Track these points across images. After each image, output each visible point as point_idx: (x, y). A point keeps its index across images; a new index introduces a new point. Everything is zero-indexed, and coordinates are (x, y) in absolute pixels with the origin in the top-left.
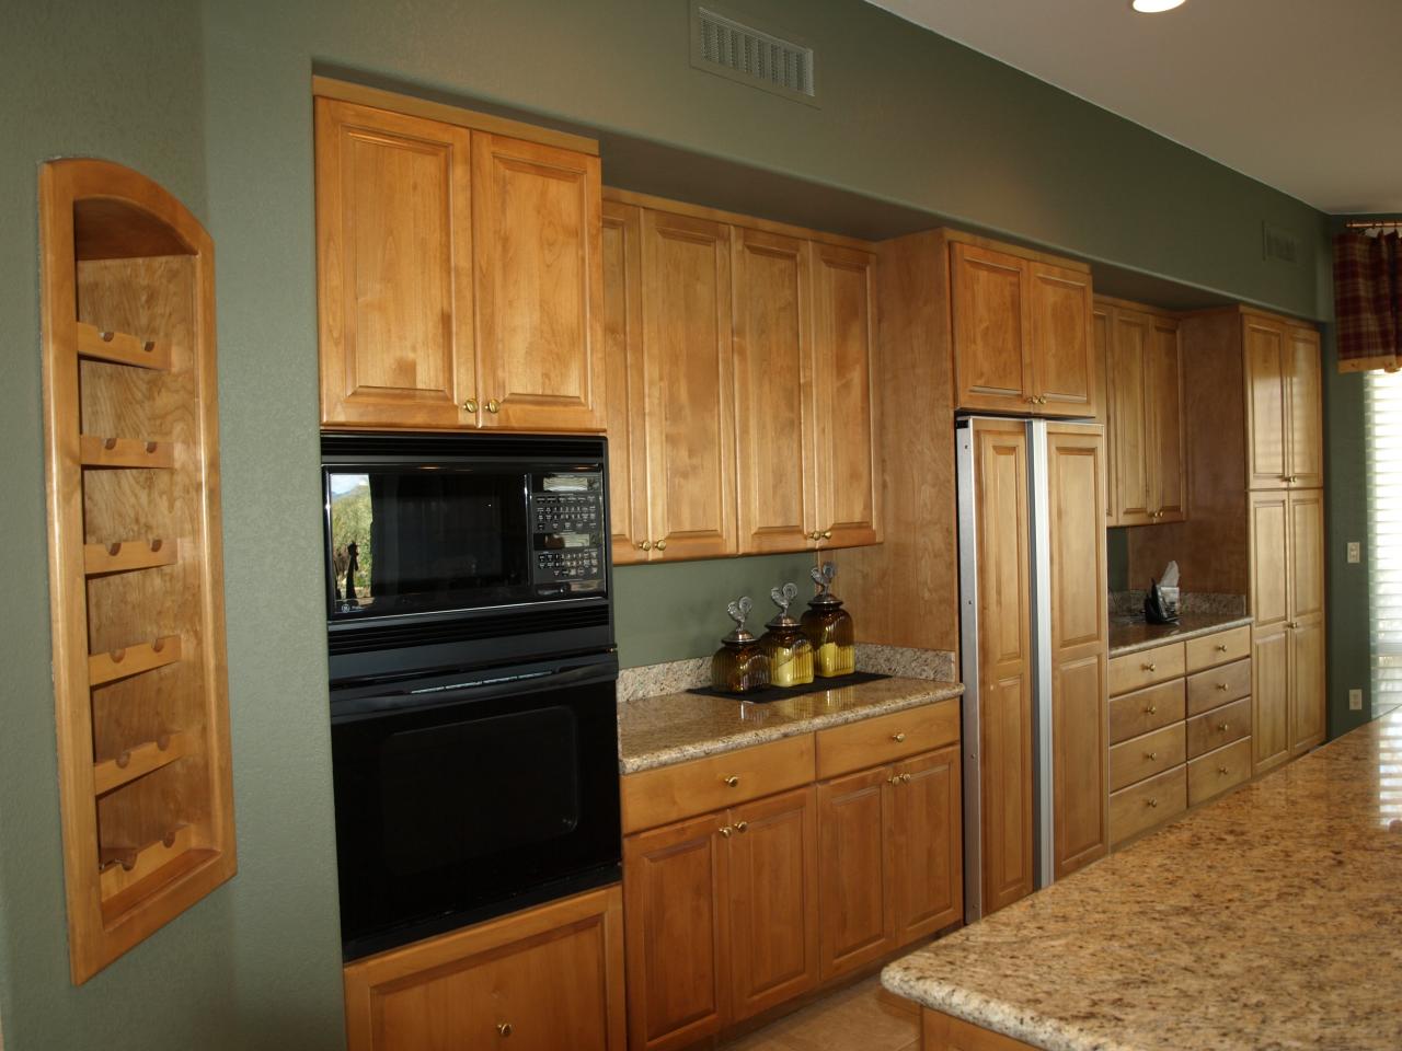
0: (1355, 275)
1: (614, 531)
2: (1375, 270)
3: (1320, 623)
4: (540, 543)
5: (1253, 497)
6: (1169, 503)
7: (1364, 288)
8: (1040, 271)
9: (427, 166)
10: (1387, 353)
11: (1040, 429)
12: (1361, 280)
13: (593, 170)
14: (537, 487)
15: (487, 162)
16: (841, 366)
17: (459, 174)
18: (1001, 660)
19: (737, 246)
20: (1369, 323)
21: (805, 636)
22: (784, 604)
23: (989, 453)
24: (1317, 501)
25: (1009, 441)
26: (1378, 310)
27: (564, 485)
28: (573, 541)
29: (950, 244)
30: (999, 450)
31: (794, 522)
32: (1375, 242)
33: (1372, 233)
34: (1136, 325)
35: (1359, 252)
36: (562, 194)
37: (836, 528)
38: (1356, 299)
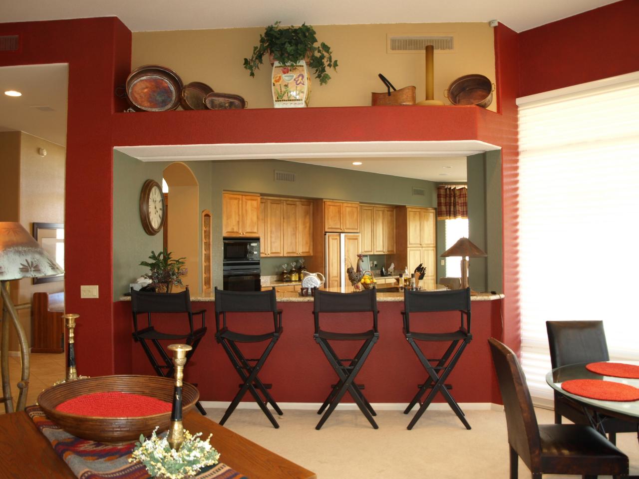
0: (441, 197)
1: (261, 252)
2: (446, 196)
3: (434, 279)
4: (250, 253)
5: (408, 249)
6: (390, 250)
7: (443, 200)
8: (345, 205)
9: (236, 201)
10: (447, 216)
11: (343, 235)
12: (442, 199)
13: (259, 199)
14: (250, 245)
15: (244, 200)
16: (304, 223)
17: (240, 202)
18: (333, 277)
19: (285, 204)
20: (444, 208)
21: (297, 272)
22: (293, 266)
23: (331, 240)
24: (434, 250)
25: (335, 237)
26: (446, 206)
27: (254, 245)
28: (255, 253)
29: (325, 202)
30: (333, 239)
31: (295, 251)
32: (446, 189)
33: (446, 187)
34: (381, 210)
35: (442, 192)
36: (255, 203)
37: (302, 253)
38: (441, 203)
